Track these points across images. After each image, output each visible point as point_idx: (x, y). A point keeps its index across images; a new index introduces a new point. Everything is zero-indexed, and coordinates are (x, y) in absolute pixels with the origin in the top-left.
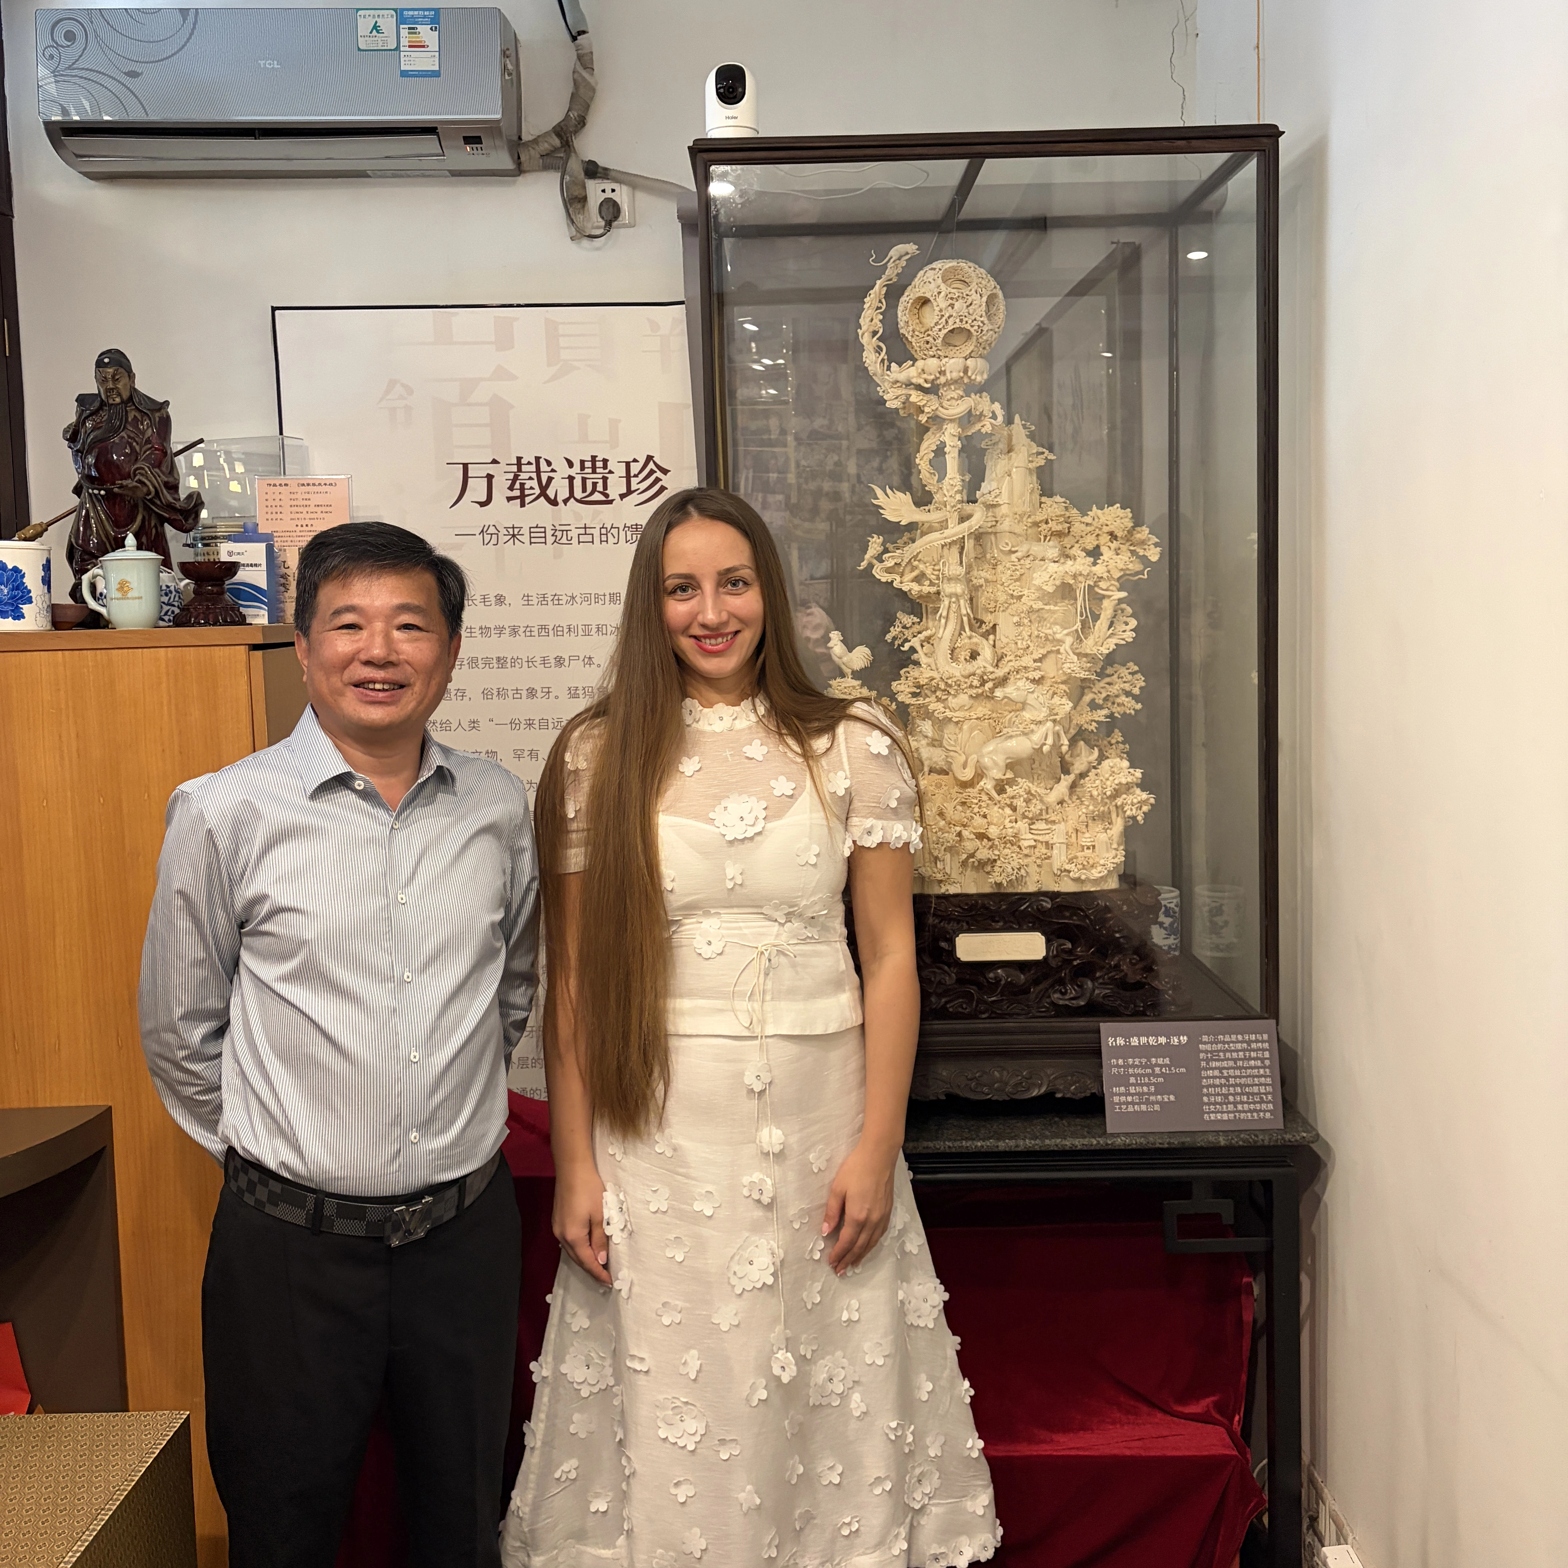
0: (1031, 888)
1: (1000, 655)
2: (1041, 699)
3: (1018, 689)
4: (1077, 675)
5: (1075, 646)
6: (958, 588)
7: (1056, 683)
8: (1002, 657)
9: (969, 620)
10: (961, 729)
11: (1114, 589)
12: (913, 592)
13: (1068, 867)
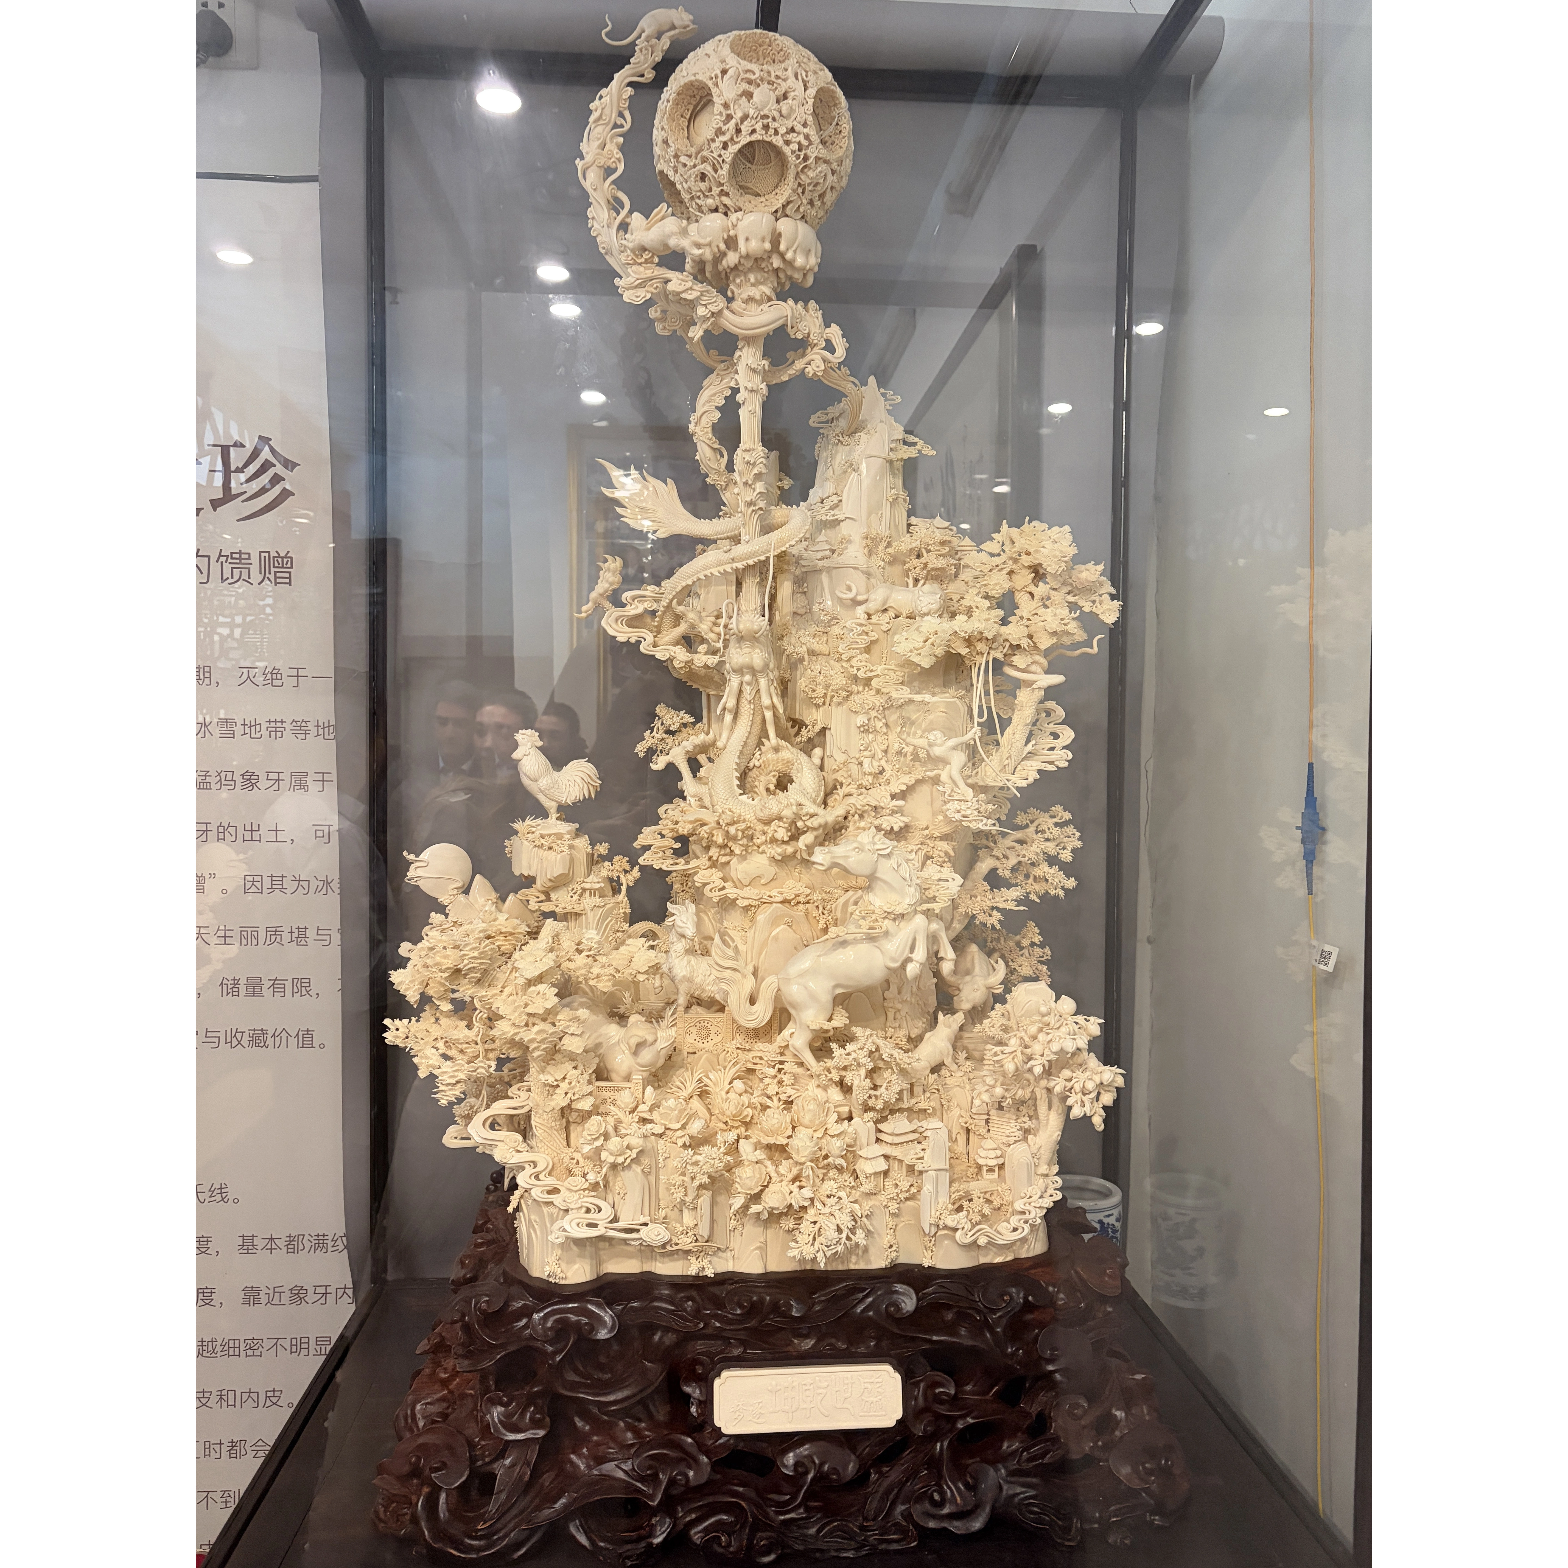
0: (878, 1261)
1: (831, 785)
2: (905, 870)
3: (860, 849)
4: (973, 826)
5: (968, 772)
6: (757, 657)
7: (931, 837)
8: (835, 788)
9: (776, 716)
10: (753, 920)
11: (1039, 670)
12: (676, 664)
13: (950, 1221)
